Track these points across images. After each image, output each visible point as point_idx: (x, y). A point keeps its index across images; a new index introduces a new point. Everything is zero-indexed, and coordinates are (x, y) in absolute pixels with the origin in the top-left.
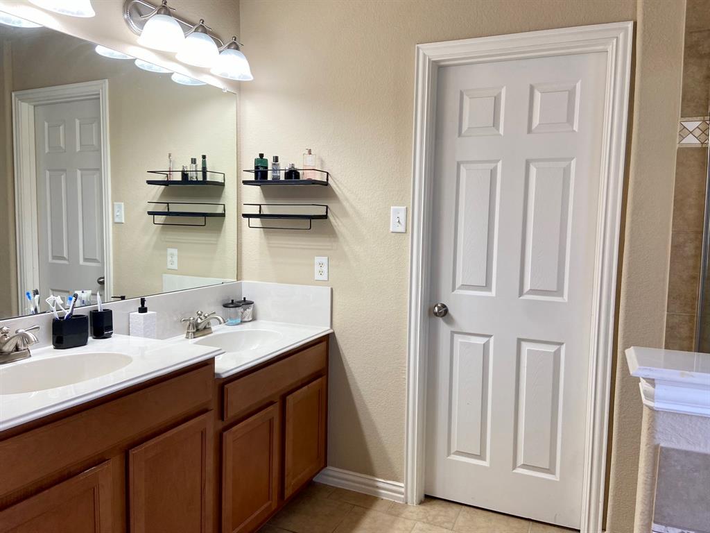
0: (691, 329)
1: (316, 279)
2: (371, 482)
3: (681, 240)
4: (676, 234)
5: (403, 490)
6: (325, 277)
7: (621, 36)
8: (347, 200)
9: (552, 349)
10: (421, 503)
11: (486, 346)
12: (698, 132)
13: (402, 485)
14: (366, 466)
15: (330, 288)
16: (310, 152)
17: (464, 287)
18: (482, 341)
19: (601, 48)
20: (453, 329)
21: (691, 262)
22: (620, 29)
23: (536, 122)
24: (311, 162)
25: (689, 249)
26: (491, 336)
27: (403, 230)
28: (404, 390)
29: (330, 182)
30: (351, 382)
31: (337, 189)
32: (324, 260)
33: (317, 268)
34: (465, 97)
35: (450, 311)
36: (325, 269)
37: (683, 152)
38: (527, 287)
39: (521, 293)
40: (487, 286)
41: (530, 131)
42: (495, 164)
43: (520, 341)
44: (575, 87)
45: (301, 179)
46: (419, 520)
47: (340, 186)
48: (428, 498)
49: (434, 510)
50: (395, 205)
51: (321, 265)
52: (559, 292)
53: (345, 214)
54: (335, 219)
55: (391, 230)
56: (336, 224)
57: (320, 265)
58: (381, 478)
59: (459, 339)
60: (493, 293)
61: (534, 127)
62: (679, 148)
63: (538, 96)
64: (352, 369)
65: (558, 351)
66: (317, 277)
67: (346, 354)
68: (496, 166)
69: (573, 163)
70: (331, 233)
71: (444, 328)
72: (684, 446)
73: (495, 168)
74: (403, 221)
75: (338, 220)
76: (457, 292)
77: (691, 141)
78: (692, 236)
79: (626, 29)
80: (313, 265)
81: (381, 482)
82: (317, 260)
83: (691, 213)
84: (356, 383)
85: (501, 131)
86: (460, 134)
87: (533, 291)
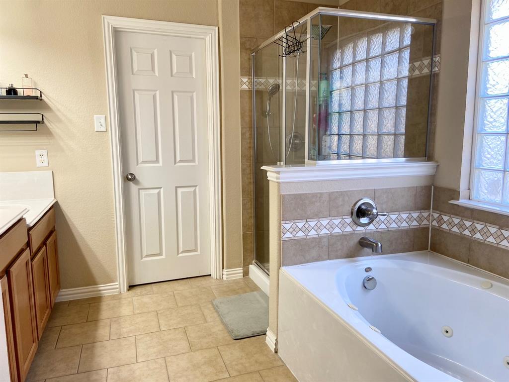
0: (251, 170)
1: (38, 166)
2: (96, 289)
3: (244, 131)
4: (242, 128)
5: (117, 286)
6: (45, 164)
7: (213, 33)
8: (59, 110)
9: (192, 189)
10: (128, 290)
11: (159, 194)
12: (247, 83)
13: (116, 283)
14: (91, 281)
15: (51, 171)
16: (27, 76)
17: (144, 162)
18: (156, 191)
19: (203, 37)
20: (139, 187)
21: (248, 141)
22: (212, 29)
23: (175, 71)
24: (27, 83)
25: (248, 135)
26: (161, 188)
27: (104, 130)
28: (114, 227)
29: (44, 97)
30: (74, 231)
31: (50, 103)
32: (44, 152)
33: (38, 159)
34: (133, 51)
35: (137, 177)
36: (45, 158)
37: (242, 92)
38: (178, 159)
39: (175, 163)
40: (157, 161)
41: (172, 76)
42: (155, 93)
43: (177, 187)
44: (192, 55)
45: (19, 95)
46: (134, 297)
47: (52, 101)
48: (131, 287)
49: (138, 290)
50: (97, 114)
51: (42, 156)
52: (193, 160)
53: (59, 121)
54: (50, 124)
55: (96, 130)
56: (51, 127)
57: (40, 155)
58: (101, 284)
59: (142, 192)
60: (161, 164)
61: (174, 73)
62: (241, 90)
63: (174, 57)
64: (74, 223)
65: (195, 190)
66: (39, 164)
67: (68, 214)
68: (156, 93)
69: (194, 94)
70: (49, 133)
71: (133, 187)
72: (288, 193)
73: (155, 94)
74: (104, 125)
75: (53, 125)
76: (139, 165)
77: (245, 87)
78: (248, 129)
79: (215, 30)
80: (35, 156)
81: (102, 287)
82: (38, 153)
83: (247, 119)
84: (78, 231)
85: (157, 74)
86: (132, 74)
87: (181, 161)
